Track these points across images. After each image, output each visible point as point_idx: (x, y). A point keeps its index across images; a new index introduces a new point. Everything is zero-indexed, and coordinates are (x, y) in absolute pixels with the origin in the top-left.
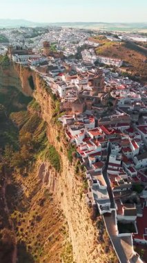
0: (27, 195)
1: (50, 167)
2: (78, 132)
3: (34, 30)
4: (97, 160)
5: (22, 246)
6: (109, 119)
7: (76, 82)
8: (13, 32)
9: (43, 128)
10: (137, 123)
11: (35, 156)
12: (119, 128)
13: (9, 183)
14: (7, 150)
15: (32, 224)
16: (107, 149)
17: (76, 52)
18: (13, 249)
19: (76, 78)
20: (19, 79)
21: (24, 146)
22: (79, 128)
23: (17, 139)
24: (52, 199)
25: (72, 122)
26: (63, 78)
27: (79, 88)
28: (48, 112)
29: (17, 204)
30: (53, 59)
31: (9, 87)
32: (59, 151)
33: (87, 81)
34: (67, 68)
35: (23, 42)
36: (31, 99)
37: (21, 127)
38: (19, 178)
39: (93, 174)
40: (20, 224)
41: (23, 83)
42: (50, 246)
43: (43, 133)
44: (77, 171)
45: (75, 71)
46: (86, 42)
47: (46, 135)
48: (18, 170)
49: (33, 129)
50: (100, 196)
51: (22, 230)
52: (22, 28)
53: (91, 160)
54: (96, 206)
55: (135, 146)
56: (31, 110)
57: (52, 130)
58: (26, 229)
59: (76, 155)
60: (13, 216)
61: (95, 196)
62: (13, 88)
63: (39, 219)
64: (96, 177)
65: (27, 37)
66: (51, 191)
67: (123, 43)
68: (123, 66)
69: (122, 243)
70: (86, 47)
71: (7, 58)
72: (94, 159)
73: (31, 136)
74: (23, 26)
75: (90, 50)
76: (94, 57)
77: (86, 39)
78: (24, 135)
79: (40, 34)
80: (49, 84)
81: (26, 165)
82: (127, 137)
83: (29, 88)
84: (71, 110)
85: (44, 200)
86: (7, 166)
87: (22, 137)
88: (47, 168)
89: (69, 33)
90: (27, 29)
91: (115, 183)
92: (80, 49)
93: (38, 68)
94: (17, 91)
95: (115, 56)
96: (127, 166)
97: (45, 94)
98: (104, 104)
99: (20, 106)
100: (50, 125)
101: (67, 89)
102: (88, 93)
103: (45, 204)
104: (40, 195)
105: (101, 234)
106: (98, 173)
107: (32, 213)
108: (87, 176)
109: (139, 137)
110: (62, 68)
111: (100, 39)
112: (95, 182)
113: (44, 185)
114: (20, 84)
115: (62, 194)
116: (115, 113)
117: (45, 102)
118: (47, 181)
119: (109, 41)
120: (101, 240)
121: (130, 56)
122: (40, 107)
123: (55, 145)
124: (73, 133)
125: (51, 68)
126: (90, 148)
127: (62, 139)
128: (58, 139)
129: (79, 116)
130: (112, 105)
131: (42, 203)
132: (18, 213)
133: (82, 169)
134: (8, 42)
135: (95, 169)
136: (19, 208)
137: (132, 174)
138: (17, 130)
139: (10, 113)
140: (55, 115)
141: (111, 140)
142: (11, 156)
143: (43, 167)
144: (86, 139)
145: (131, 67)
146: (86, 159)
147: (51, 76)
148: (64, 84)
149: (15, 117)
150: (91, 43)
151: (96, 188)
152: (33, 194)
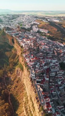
0: (13, 80)
1: (20, 70)
2: (28, 59)
3: (13, 16)
4: (33, 67)
5: (11, 95)
6: (37, 55)
7: (29, 42)
8: (4, 17)
9: (18, 58)
10: (46, 56)
11: (15, 67)
12: (40, 58)
13: (6, 76)
14: (5, 66)
15: (15, 88)
16: (36, 64)
17: (30, 26)
18: (9, 96)
19: (29, 40)
20: (8, 39)
21: (11, 64)
22: (28, 58)
23: (8, 61)
24: (21, 80)
25: (26, 56)
26: (24, 40)
27: (29, 44)
28: (19, 52)
29: (9, 83)
30: (21, 32)
31: (4, 42)
32: (23, 65)
33: (32, 42)
34: (26, 36)
35: (9, 21)
36: (13, 47)
37: (9, 57)
38: (9, 75)
39: (31, 70)
40: (10, 89)
41: (10, 41)
42: (20, 94)
43: (17, 59)
44: (27, 70)
45: (29, 37)
46: (35, 22)
47: (18, 60)
48: (9, 72)
49: (14, 58)
50: (33, 75)
51: (11, 90)
52: (8, 15)
53: (31, 67)
54: (32, 78)
55: (43, 63)
56: (13, 51)
57: (20, 58)
58: (13, 90)
59: (27, 66)
60: (8, 87)
61: (31, 75)
62: (6, 43)
63: (17, 87)
64: (32, 71)
65: (10, 19)
66: (20, 78)
67: (49, 23)
68: (48, 33)
69: (37, 85)
70: (34, 24)
71: (4, 32)
72: (32, 66)
73: (13, 61)
74: (8, 14)
75: (36, 26)
76: (37, 29)
77: (35, 21)
78: (11, 60)
79: (16, 18)
80: (20, 42)
81: (12, 70)
82: (42, 60)
83: (12, 43)
84: (26, 52)
85: (18, 81)
86: (5, 71)
87: (10, 61)
88: (19, 71)
89: (27, 18)
90: (10, 15)
91: (37, 72)
92: (32, 25)
93: (15, 36)
94: (8, 44)
95: (45, 29)
96: (41, 68)
97: (18, 45)
98: (36, 50)
99: (9, 49)
100: (20, 57)
101: (26, 44)
102: (32, 47)
103: (19, 82)
104: (17, 79)
105: (32, 84)
106: (33, 70)
107: (15, 85)
108: (30, 71)
109: (45, 60)
110: (24, 36)
111: (40, 21)
112: (32, 72)
113: (18, 77)
114: (9, 41)
115: (24, 78)
116: (39, 53)
117: (18, 48)
118: (19, 75)
119: (43, 22)
120: (32, 85)
121: (51, 29)
122: (16, 50)
123: (22, 63)
124: (27, 59)
125: (20, 36)
126: (31, 63)
127: (23, 61)
128: (22, 61)
129: (28, 54)
130: (38, 50)
131: (17, 82)
132: (10, 86)
133: (29, 69)
134: (2, 22)
135: (32, 69)
136: (10, 84)
137: (42, 70)
138: (8, 58)
139: (5, 52)
140: (21, 54)
141: (37, 61)
142: (6, 67)
143: (18, 70)
144: (30, 61)
145: (51, 33)
146: (30, 66)
147: (20, 39)
148: (25, 42)
149: (7, 54)
150: (36, 23)
151: (32, 74)
152: (15, 79)
